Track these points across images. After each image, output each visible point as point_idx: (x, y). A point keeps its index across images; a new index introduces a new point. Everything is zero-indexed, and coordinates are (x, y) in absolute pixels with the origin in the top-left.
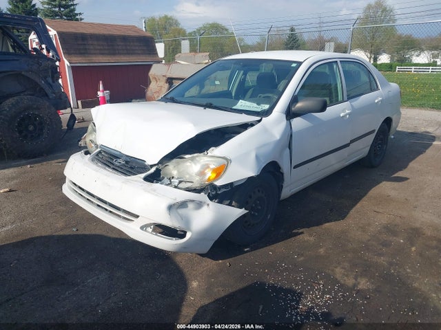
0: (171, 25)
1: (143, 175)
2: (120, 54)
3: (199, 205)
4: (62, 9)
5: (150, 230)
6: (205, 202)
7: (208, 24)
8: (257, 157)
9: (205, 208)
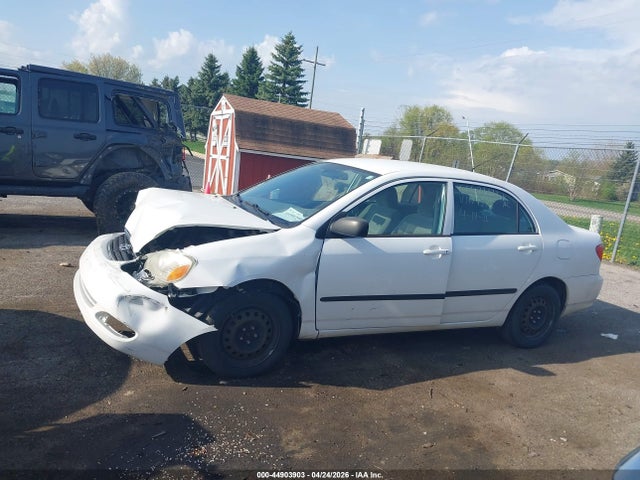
0: (439, 120)
1: (123, 263)
2: (304, 146)
3: (156, 306)
4: (287, 86)
5: (104, 319)
6: (163, 305)
7: (492, 123)
8: (239, 268)
9: (162, 310)
